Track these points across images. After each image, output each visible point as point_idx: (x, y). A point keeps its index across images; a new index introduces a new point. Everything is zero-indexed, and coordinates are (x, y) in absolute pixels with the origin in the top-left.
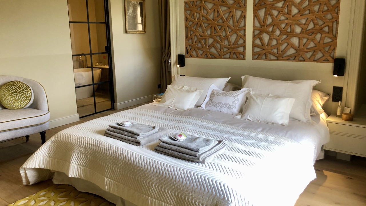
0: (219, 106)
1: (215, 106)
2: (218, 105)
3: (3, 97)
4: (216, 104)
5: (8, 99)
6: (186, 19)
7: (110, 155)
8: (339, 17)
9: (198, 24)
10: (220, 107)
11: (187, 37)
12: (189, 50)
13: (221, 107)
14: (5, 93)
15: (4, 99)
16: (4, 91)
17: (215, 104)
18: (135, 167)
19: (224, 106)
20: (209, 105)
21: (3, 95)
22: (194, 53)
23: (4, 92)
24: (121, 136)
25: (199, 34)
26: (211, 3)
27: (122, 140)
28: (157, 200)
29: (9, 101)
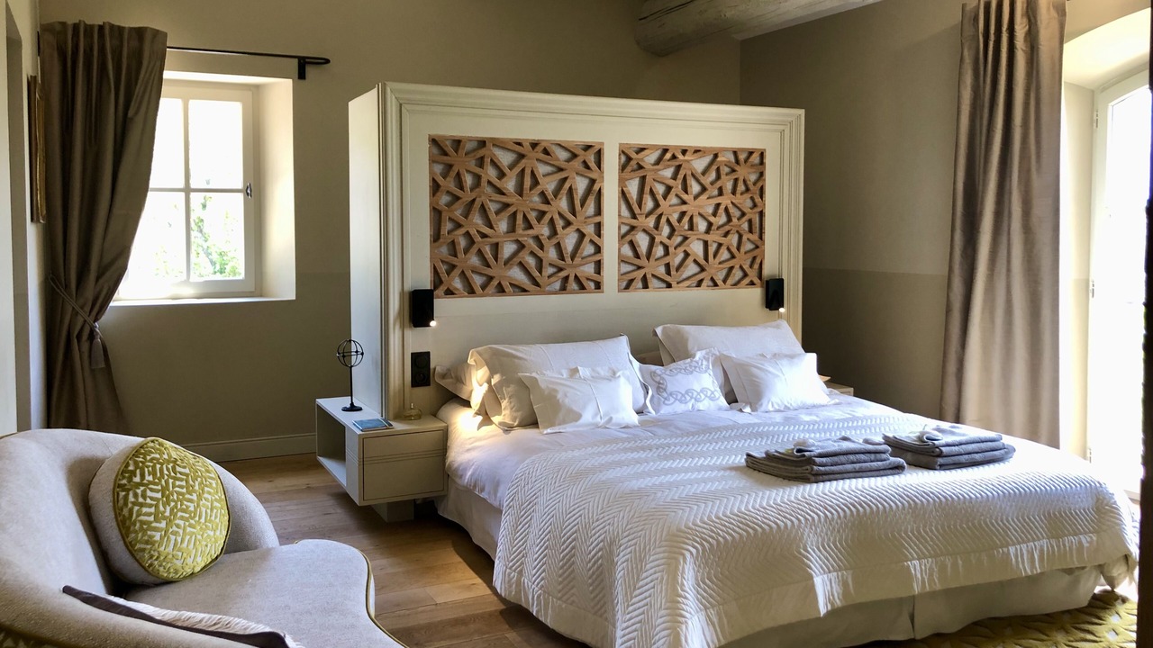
0: (692, 398)
1: (681, 401)
2: (688, 398)
3: (154, 525)
4: (698, 394)
5: (175, 528)
6: (435, 187)
7: (900, 508)
8: (765, 205)
9: (476, 203)
10: (693, 400)
11: (436, 237)
12: (444, 276)
13: (696, 400)
14: (157, 506)
15: (157, 536)
16: (144, 496)
17: (679, 396)
18: (965, 503)
19: (703, 396)
20: (666, 402)
21: (152, 518)
22: (457, 284)
23: (148, 501)
24: (861, 468)
25: (478, 231)
26: (509, 150)
27: (864, 474)
28: (1036, 543)
29: (179, 539)
